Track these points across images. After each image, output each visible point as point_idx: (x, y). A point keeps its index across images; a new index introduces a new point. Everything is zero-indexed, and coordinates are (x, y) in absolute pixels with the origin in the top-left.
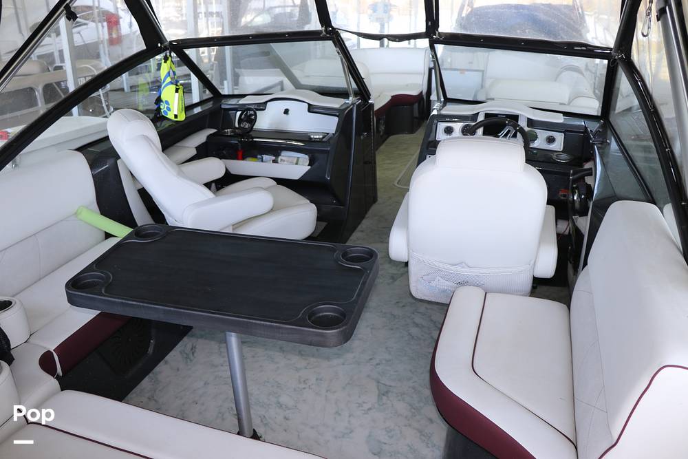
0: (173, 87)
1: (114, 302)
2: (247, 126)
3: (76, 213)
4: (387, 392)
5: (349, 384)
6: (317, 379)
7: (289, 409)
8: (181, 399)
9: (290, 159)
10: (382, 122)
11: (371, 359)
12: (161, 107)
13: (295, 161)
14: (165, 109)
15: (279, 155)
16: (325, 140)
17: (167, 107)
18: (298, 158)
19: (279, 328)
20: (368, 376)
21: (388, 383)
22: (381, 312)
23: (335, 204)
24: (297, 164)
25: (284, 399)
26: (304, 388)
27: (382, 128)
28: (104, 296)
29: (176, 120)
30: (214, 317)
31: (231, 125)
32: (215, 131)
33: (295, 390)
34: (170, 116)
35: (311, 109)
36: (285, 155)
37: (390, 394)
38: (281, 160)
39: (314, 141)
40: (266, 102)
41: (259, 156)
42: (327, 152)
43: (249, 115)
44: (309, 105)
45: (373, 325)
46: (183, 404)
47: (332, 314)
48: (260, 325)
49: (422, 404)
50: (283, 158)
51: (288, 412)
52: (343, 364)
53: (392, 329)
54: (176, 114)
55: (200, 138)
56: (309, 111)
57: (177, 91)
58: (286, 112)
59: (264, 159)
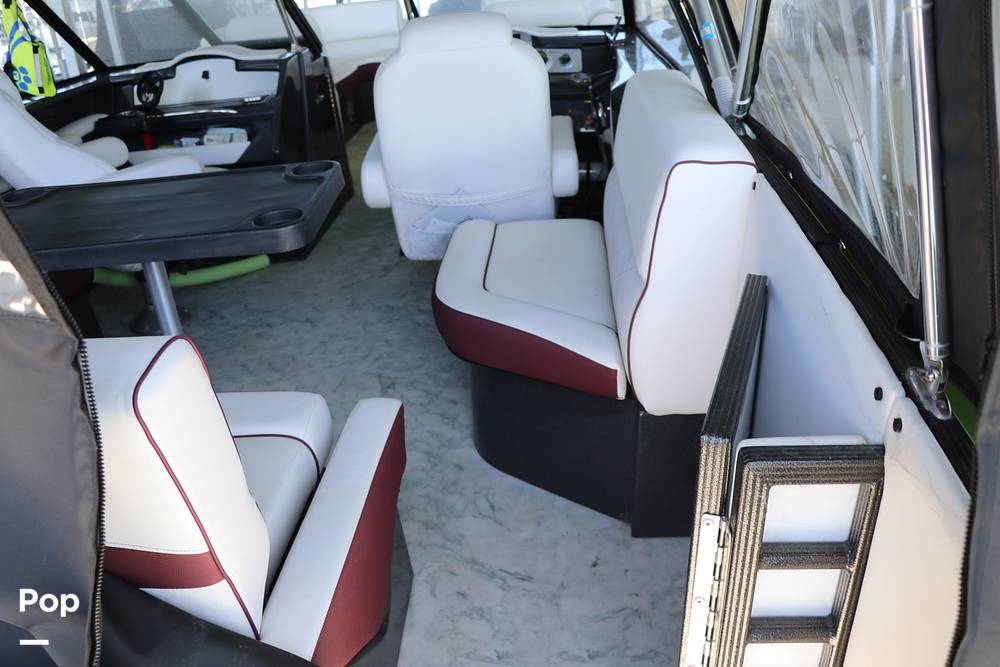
2: (151, 97)
4: (393, 384)
9: (221, 137)
10: (349, 103)
13: (228, 139)
15: (205, 133)
16: (266, 103)
18: (232, 135)
20: (366, 373)
21: (392, 375)
24: (231, 141)
27: (351, 112)
31: (128, 105)
32: (105, 115)
35: (241, 66)
36: (213, 134)
37: (396, 386)
38: (208, 140)
39: (251, 105)
40: (174, 68)
41: (176, 142)
42: (270, 117)
44: (237, 61)
49: (440, 389)
50: (212, 137)
52: (330, 367)
53: (391, 322)
55: (86, 126)
56: (238, 69)
57: (36, 50)
58: (206, 75)
59: (184, 143)
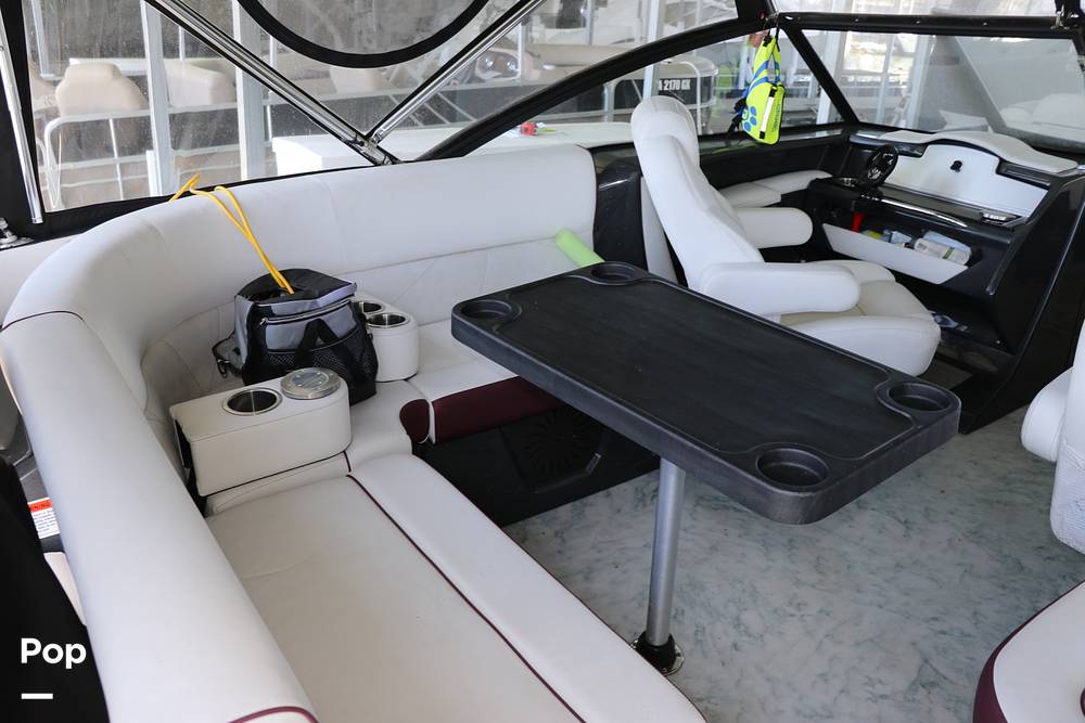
0: (767, 87)
1: (500, 345)
2: (877, 174)
3: (554, 237)
4: (933, 685)
5: (871, 640)
6: (821, 611)
7: (750, 636)
8: (600, 551)
9: (937, 248)
11: (935, 619)
12: (744, 116)
13: (944, 252)
14: (748, 121)
15: (921, 236)
16: (1009, 227)
17: (752, 118)
18: (952, 249)
19: (703, 457)
20: (914, 644)
22: (1000, 551)
23: (997, 347)
24: (945, 257)
25: (751, 618)
26: (792, 615)
28: (494, 334)
29: (762, 140)
30: (617, 408)
32: (830, 176)
33: (775, 611)
34: (754, 133)
35: (1004, 169)
36: (932, 240)
37: (936, 690)
38: (921, 245)
39: (988, 224)
40: (926, 145)
41: (886, 232)
42: (1001, 246)
43: (886, 157)
44: (1002, 161)
45: (972, 566)
46: (598, 560)
47: (812, 471)
48: (678, 442)
50: (928, 244)
51: (745, 638)
52: (880, 606)
53: (1003, 587)
54: (764, 130)
55: (799, 181)
56: (998, 171)
57: (772, 94)
58: (957, 166)
59: (893, 238)
